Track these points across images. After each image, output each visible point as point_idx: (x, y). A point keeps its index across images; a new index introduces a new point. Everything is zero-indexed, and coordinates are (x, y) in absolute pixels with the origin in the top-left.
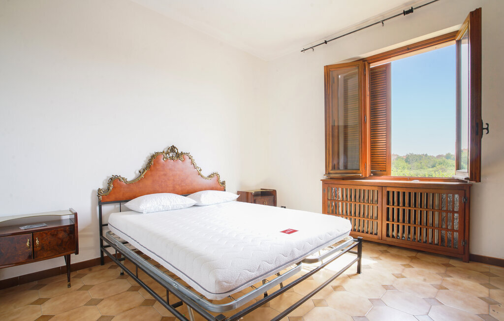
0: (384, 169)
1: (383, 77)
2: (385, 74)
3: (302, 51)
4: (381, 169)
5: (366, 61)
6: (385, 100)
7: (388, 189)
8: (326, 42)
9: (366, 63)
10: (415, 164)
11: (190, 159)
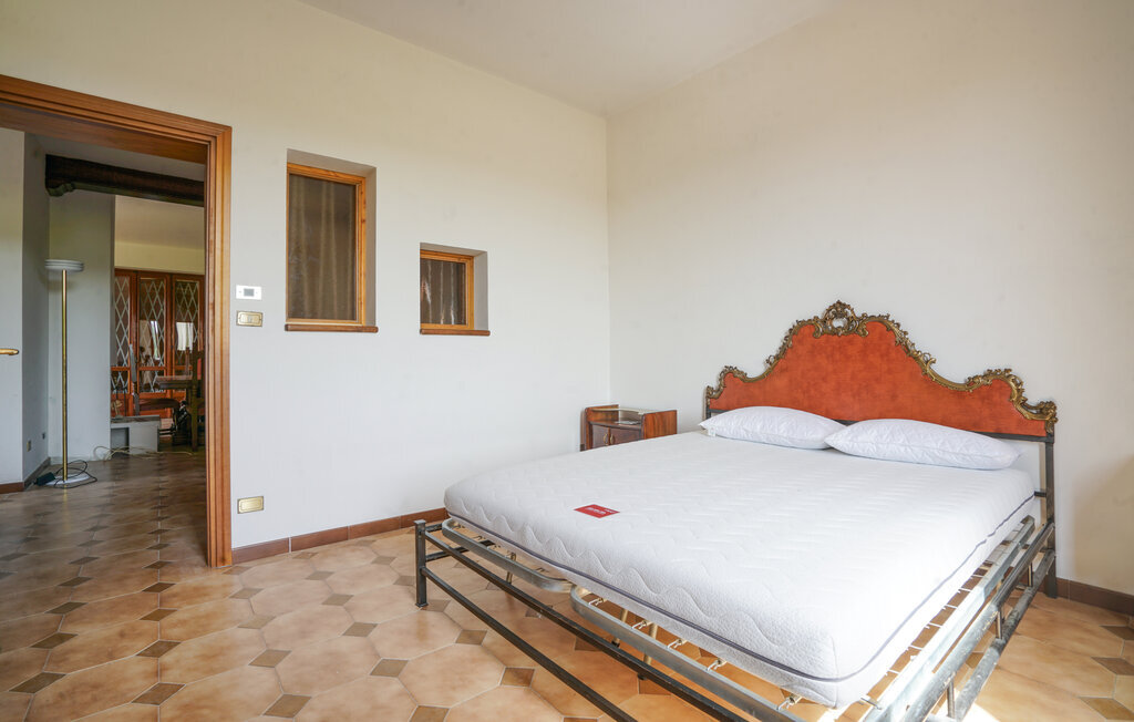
11: (892, 330)
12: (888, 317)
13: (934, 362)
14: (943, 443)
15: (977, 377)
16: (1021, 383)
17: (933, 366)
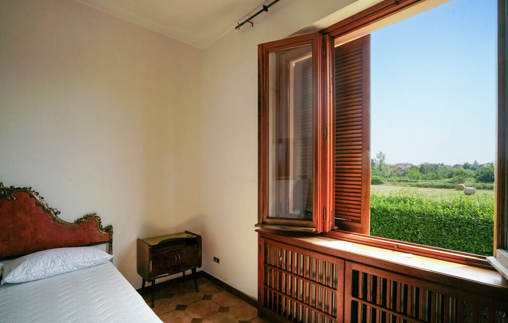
0: (358, 219)
1: (358, 60)
2: (360, 55)
3: (236, 28)
4: (354, 218)
5: (327, 33)
6: (360, 99)
7: (356, 267)
8: (265, 8)
9: (327, 37)
10: (430, 174)
11: (34, 197)
12: (30, 188)
13: (59, 213)
14: (83, 258)
15: (81, 219)
16: (100, 219)
17: (58, 215)
